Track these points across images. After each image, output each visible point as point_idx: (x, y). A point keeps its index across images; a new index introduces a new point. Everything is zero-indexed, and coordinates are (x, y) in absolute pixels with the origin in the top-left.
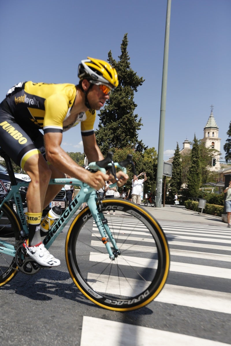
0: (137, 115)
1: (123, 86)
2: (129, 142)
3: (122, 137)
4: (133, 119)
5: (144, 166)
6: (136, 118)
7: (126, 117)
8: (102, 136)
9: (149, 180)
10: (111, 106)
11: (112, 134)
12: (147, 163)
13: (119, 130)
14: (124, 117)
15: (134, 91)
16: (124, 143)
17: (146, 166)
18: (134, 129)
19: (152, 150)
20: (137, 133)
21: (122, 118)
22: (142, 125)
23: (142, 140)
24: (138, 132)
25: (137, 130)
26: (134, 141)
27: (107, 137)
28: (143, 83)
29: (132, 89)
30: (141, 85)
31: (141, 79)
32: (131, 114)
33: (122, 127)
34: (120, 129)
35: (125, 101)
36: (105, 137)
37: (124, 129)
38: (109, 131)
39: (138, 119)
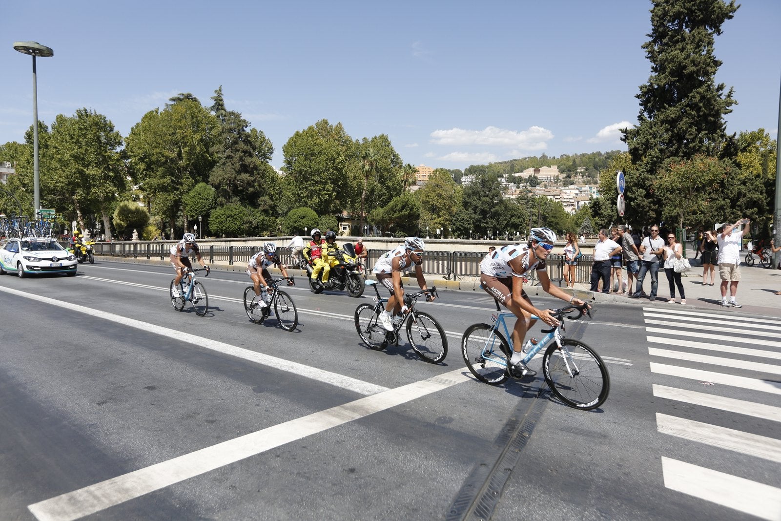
0: (723, 84)
1: (687, 30)
2: (706, 142)
3: (691, 134)
4: (713, 96)
5: (743, 187)
6: (720, 92)
7: (697, 93)
8: (647, 140)
9: (756, 214)
10: (662, 76)
11: (667, 131)
12: (750, 179)
13: (681, 120)
14: (692, 94)
15: (715, 36)
16: (694, 146)
17: (746, 186)
18: (717, 115)
19: (759, 135)
20: (723, 121)
21: (688, 97)
22: (736, 103)
23: (735, 133)
24: (725, 118)
25: (723, 115)
26: (718, 138)
27: (658, 139)
28: (735, 14)
29: (710, 31)
30: (731, 17)
31: (731, 5)
32: (709, 86)
33: (689, 115)
34: (685, 120)
35: (693, 61)
36: (653, 140)
37: (693, 118)
38: (661, 126)
39: (725, 92)
